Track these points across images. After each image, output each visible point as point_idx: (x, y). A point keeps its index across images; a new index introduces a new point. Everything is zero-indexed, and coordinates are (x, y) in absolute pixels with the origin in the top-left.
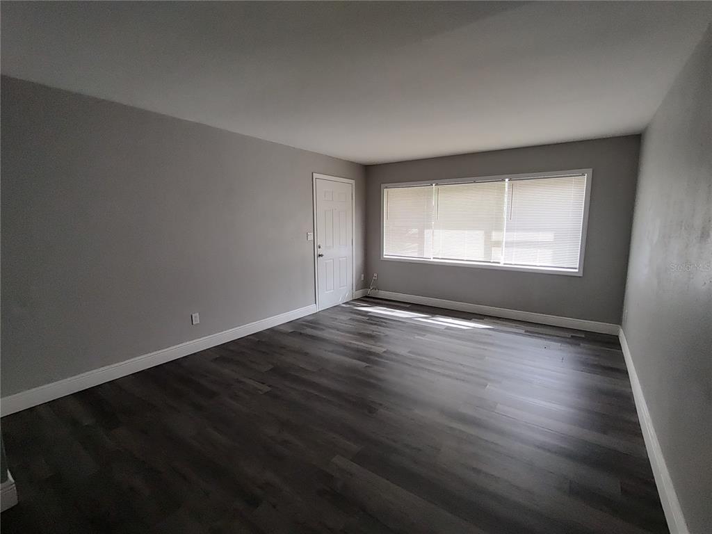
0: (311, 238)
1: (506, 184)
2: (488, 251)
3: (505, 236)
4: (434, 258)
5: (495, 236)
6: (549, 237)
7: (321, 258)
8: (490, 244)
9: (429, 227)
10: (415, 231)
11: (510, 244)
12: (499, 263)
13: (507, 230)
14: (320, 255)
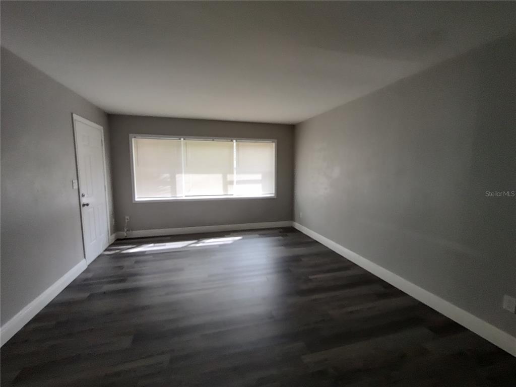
0: (76, 187)
1: (235, 144)
2: (225, 188)
3: (235, 177)
4: (186, 196)
5: (229, 177)
6: (259, 177)
7: (86, 206)
8: (227, 183)
9: (181, 173)
10: (167, 175)
11: (238, 182)
12: (232, 195)
13: (237, 173)
14: (84, 205)
